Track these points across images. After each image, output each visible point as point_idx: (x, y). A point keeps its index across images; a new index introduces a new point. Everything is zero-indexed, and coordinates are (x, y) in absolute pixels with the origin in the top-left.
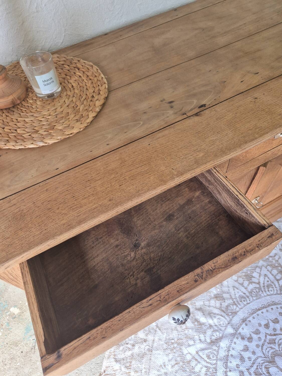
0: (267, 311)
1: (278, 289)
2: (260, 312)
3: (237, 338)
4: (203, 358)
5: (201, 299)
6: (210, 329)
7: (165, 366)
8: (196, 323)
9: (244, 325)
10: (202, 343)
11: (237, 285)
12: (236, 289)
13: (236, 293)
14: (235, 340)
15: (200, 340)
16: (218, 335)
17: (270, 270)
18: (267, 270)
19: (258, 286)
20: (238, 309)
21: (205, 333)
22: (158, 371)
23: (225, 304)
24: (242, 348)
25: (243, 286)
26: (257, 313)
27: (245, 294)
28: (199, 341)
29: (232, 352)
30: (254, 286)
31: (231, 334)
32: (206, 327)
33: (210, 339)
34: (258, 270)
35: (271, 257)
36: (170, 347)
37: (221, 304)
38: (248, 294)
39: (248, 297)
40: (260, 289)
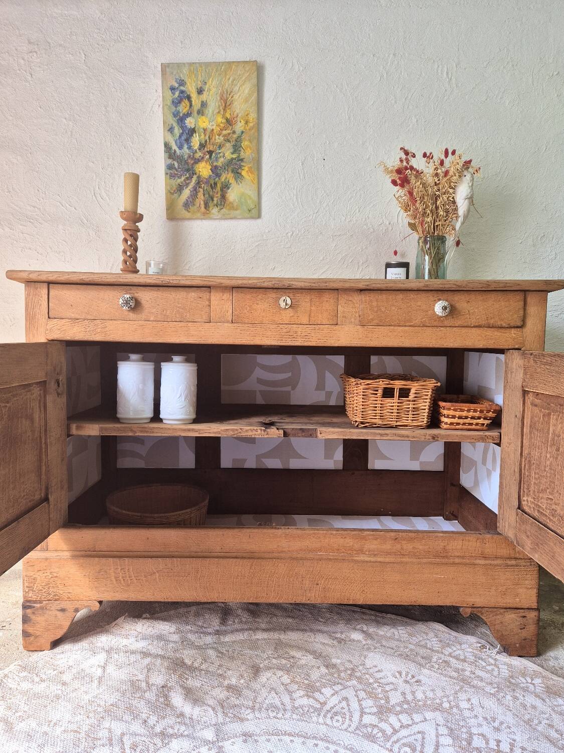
0: (304, 743)
1: (352, 725)
2: (287, 739)
3: (210, 749)
4: (123, 744)
7: (55, 724)
8: (162, 700)
9: (241, 739)
10: (143, 726)
11: (281, 689)
12: (274, 693)
13: (270, 697)
14: (203, 749)
15: (145, 721)
16: (181, 730)
17: (360, 698)
19: (318, 706)
20: (250, 716)
22: (39, 724)
25: (290, 695)
26: (283, 737)
27: (283, 705)
28: (141, 722)
30: (311, 701)
31: (205, 739)
32: (173, 713)
34: (337, 688)
36: (90, 707)
37: (228, 698)
38: (289, 707)
39: (285, 710)
40: (318, 711)
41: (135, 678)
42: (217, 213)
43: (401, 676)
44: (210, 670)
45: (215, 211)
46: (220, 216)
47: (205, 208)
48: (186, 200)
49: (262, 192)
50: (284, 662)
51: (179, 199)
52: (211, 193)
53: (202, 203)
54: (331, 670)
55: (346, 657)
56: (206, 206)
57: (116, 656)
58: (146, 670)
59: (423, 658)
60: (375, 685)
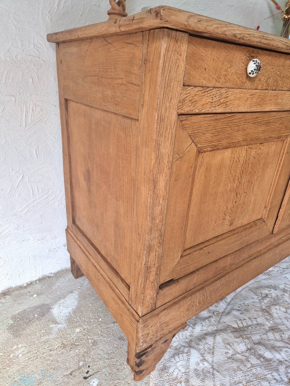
6: (282, 365)
15: (275, 379)
21: (278, 370)
23: (285, 336)
28: (275, 381)
33: (287, 377)
37: (281, 336)
41: (229, 355)
55: (281, 282)
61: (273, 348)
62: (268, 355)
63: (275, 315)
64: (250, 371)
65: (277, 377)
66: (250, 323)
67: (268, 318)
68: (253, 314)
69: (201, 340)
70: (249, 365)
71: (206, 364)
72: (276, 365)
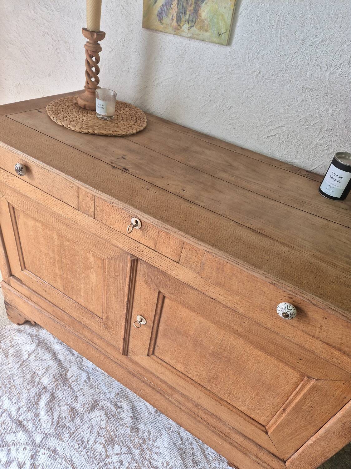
3: (31, 450)
5: (65, 394)
6: (35, 415)
8: (36, 398)
9: (49, 453)
10: (16, 411)
11: (96, 429)
12: (90, 430)
13: (85, 432)
14: (28, 448)
15: (19, 408)
16: (30, 426)
18: (129, 463)
19: (104, 457)
20: (66, 440)
21: (29, 411)
23: (67, 422)
24: (21, 460)
25: (96, 438)
27: (88, 442)
28: (17, 407)
29: (13, 449)
30: (102, 451)
31: (34, 441)
32: (35, 411)
33: (23, 419)
34: (125, 450)
35: (150, 463)
36: (6, 381)
37: (66, 418)
38: (89, 446)
39: (85, 448)
40: (100, 460)
41: (37, 372)
42: (187, 31)
43: (167, 466)
44: (74, 389)
45: (185, 27)
46: (189, 35)
47: (177, 22)
48: (161, 8)
49: (240, 12)
50: (114, 408)
51: (155, 5)
52: (185, 5)
53: (175, 15)
54: (133, 434)
55: (150, 427)
56: (179, 20)
57: (40, 350)
58: (45, 370)
59: (193, 460)
60: (147, 462)
61: (50, 410)
62: (43, 403)
63: (93, 415)
64: (24, 388)
65: (22, 411)
66: (76, 389)
67: (86, 407)
68: (89, 392)
69: (46, 350)
70: (28, 387)
71: (26, 356)
72: (33, 410)
